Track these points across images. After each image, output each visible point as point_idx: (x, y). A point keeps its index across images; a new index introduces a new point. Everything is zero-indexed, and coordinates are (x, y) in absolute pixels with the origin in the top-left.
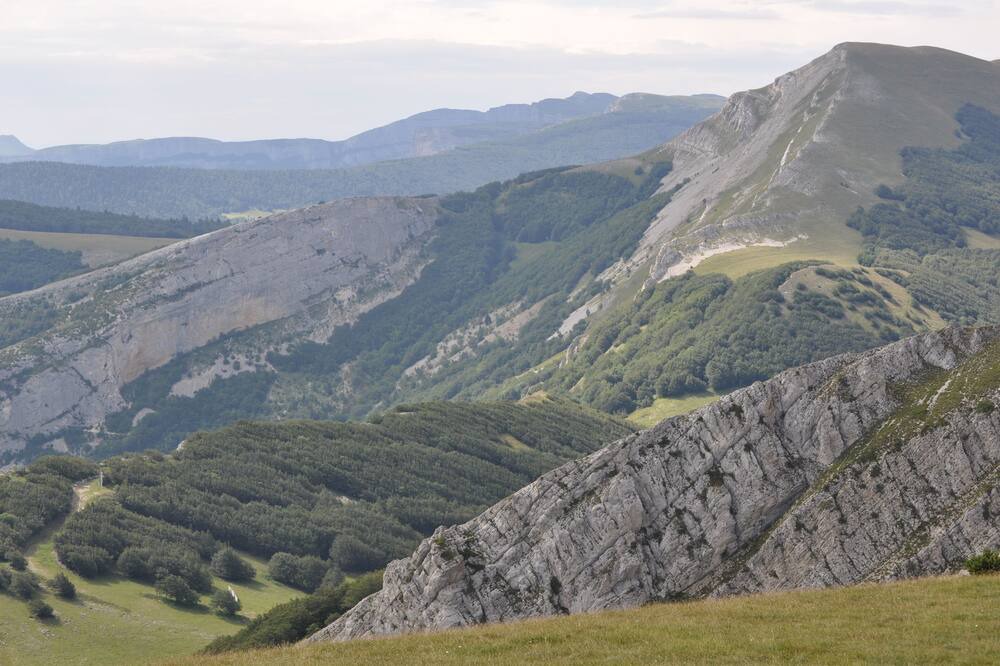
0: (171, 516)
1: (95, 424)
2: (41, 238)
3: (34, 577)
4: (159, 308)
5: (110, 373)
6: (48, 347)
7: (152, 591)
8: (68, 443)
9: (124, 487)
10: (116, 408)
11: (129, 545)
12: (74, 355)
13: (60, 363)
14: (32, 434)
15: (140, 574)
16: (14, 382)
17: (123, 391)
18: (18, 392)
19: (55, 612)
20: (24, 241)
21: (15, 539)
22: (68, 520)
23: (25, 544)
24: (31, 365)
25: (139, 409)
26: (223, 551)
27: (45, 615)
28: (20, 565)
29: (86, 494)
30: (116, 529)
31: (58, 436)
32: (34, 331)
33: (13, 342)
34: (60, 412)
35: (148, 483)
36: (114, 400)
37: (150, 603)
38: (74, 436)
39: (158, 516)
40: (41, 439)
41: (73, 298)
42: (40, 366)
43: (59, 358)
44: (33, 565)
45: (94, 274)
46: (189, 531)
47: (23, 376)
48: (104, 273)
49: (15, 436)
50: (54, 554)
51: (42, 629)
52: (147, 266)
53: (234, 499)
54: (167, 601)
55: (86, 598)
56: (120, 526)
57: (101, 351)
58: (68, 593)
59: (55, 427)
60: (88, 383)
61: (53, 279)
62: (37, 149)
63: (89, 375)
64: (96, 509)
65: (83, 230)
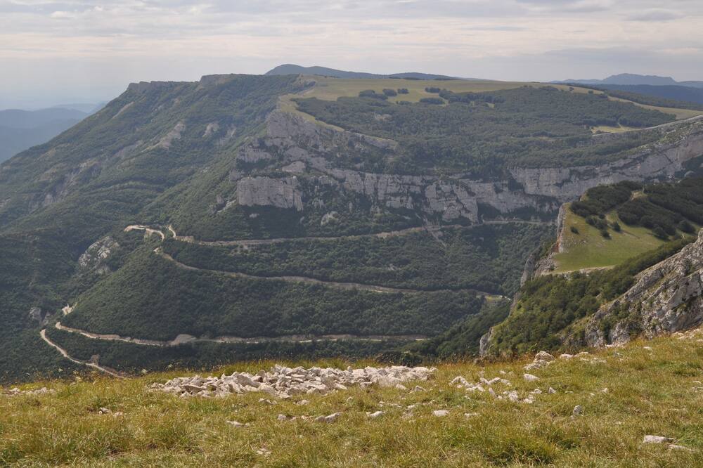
0: (666, 206)
1: (670, 175)
2: (662, 110)
3: (606, 221)
4: (700, 136)
5: (678, 157)
6: (656, 146)
7: (650, 231)
8: (660, 180)
9: (651, 194)
10: (679, 170)
11: (646, 215)
12: (665, 150)
13: (660, 152)
14: (647, 176)
15: (648, 225)
16: (642, 158)
17: (682, 164)
18: (643, 161)
19: (610, 235)
20: (655, 110)
21: (603, 208)
22: (626, 203)
23: (606, 210)
24: (649, 152)
25: (688, 171)
26: (684, 220)
27: (606, 236)
28: (603, 217)
29: (636, 195)
30: (643, 208)
31: (656, 178)
32: (652, 141)
33: (644, 144)
34: (657, 170)
35: (662, 194)
36: (679, 167)
37: (649, 236)
38: (662, 178)
39: (661, 206)
40: (649, 178)
41: (668, 130)
42: (653, 153)
43: (660, 150)
44: (608, 218)
45: (677, 122)
46: (672, 212)
47: (646, 156)
48: (680, 122)
49: (641, 176)
50: (616, 214)
51: (604, 240)
52: (697, 120)
53: (695, 203)
54: (655, 236)
55: (624, 231)
56: (645, 207)
57: (676, 149)
58: (617, 229)
59: (656, 175)
60: (670, 160)
61: (664, 123)
62: (678, 81)
63: (670, 157)
64: (637, 200)
65: (679, 108)
